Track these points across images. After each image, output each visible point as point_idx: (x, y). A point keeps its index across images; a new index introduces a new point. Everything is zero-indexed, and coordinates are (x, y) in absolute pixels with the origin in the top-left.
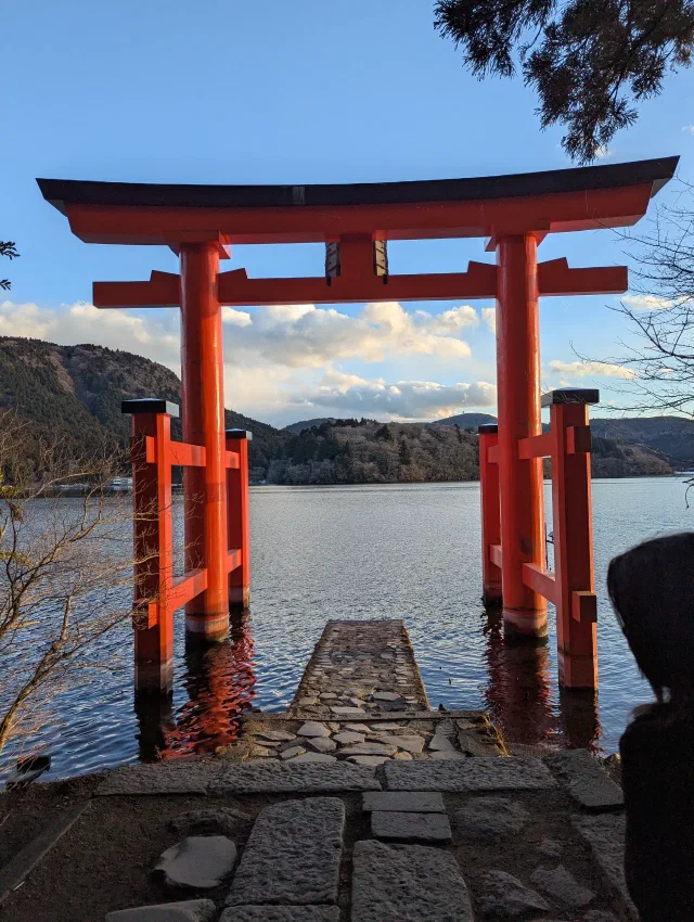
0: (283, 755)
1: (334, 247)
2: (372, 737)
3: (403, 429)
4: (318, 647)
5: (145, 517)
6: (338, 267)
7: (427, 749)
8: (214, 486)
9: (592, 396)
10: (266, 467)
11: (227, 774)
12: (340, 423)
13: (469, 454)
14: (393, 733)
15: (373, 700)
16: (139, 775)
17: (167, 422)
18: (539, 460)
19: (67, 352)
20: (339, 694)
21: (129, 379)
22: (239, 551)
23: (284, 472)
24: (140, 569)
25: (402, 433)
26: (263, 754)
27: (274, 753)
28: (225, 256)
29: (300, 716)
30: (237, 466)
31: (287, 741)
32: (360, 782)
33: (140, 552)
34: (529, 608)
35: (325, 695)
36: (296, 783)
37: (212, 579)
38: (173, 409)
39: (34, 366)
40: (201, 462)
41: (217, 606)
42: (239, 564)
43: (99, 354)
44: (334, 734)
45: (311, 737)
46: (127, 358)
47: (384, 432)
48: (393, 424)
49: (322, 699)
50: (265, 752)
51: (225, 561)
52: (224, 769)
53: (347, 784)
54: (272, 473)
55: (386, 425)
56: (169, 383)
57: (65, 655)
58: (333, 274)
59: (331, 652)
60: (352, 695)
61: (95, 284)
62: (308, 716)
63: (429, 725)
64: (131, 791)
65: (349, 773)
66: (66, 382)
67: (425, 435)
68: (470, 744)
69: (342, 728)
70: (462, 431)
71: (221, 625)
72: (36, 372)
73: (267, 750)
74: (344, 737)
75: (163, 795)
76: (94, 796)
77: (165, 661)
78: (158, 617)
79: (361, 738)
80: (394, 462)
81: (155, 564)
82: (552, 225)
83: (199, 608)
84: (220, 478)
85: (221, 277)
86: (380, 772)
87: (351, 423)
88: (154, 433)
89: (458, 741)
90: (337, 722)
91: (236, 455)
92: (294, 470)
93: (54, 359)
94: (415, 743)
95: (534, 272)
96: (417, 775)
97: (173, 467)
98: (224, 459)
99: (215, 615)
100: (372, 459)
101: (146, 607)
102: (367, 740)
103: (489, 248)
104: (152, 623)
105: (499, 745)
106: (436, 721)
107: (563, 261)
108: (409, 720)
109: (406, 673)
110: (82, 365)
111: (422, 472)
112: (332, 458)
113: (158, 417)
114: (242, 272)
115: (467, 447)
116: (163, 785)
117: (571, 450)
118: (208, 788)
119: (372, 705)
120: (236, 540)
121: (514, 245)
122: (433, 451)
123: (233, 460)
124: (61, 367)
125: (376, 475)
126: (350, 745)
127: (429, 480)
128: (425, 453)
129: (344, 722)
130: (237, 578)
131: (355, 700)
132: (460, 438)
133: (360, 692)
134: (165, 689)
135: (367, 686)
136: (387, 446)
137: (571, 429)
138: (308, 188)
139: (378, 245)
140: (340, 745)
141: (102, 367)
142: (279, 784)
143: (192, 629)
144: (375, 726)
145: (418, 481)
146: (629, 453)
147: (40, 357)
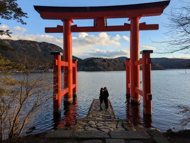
0: (85, 128)
1: (95, 20)
2: (105, 125)
3: (108, 60)
4: (92, 105)
5: (56, 76)
6: (96, 24)
7: (117, 127)
8: (70, 70)
9: (152, 51)
10: (80, 67)
11: (74, 134)
12: (95, 58)
13: (122, 65)
14: (109, 124)
15: (104, 116)
16: (54, 133)
17: (60, 57)
18: (139, 66)
19: (40, 44)
20: (97, 115)
21: (52, 49)
22: (75, 84)
23: (84, 68)
24: (54, 87)
25: (108, 61)
26: (81, 128)
27: (83, 128)
28: (72, 22)
29: (88, 119)
30: (75, 67)
31: (86, 125)
32: (105, 136)
33: (54, 84)
34: (136, 97)
35: (93, 115)
36: (90, 136)
37: (69, 90)
38: (61, 54)
39: (33, 46)
40: (67, 65)
41: (70, 95)
42: (75, 87)
43: (46, 44)
44: (96, 124)
45: (91, 124)
46: (52, 45)
47: (104, 60)
48: (106, 59)
49: (93, 116)
50: (81, 127)
51: (72, 86)
52: (73, 132)
53: (102, 137)
54: (81, 69)
55: (105, 59)
56: (60, 50)
57: (38, 106)
58: (95, 26)
59: (95, 106)
60: (100, 115)
61: (45, 28)
62: (90, 120)
63: (117, 122)
64: (52, 137)
65: (102, 134)
66: (40, 50)
67: (113, 61)
68: (126, 127)
69: (98, 122)
70: (121, 60)
71: (71, 99)
72: (34, 48)
73: (82, 127)
74: (98, 124)
75: (60, 138)
76: (44, 138)
77: (60, 107)
78: (58, 98)
79: (102, 125)
80: (106, 67)
81: (58, 86)
82: (143, 15)
83: (67, 96)
84: (71, 69)
85: (72, 26)
86: (109, 134)
87: (98, 58)
88: (57, 59)
89: (123, 126)
90: (97, 121)
91: (74, 64)
92: (85, 68)
93: (37, 45)
94: (114, 126)
95: (139, 25)
96: (117, 135)
97: (61, 66)
98: (72, 65)
99: (70, 97)
100: (102, 66)
101: (56, 95)
102: (103, 125)
103: (129, 20)
104: (57, 99)
105: (133, 127)
106: (118, 121)
107: (145, 23)
108: (112, 121)
109: (111, 110)
110: (43, 46)
111: (112, 69)
112: (94, 66)
113: (58, 55)
114: (76, 25)
115: (122, 63)
116: (60, 136)
117: (147, 63)
118: (70, 137)
119: (104, 117)
120: (74, 82)
121: (134, 19)
122: (114, 64)
123: (74, 65)
124: (39, 47)
125: (103, 69)
126: (100, 126)
127: (113, 70)
128: (113, 65)
129: (98, 121)
130: (74, 90)
131: (100, 116)
132: (120, 62)
133: (101, 114)
134: (59, 113)
135: (103, 113)
136: (105, 63)
137: (147, 59)
138: (90, 7)
139: (105, 20)
140: (98, 126)
141: (47, 47)
142: (86, 136)
143: (65, 100)
144: (105, 122)
145: (111, 70)
146: (156, 65)
147: (35, 45)
